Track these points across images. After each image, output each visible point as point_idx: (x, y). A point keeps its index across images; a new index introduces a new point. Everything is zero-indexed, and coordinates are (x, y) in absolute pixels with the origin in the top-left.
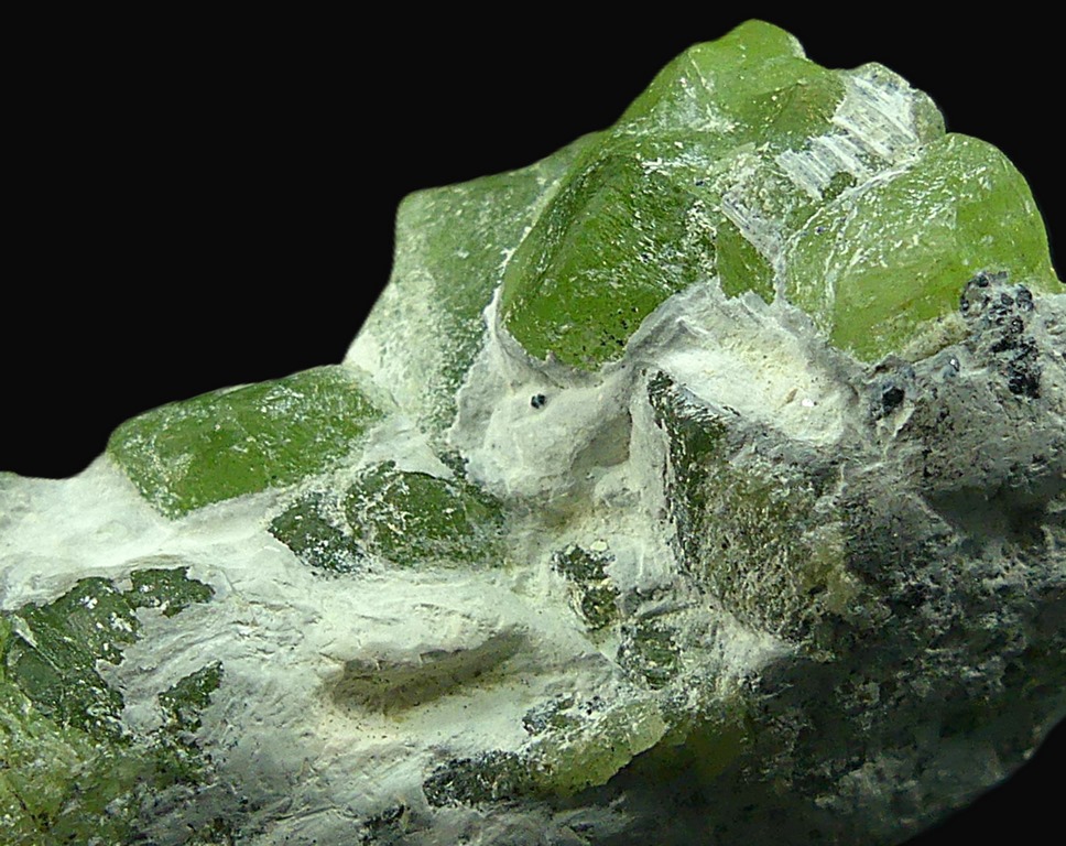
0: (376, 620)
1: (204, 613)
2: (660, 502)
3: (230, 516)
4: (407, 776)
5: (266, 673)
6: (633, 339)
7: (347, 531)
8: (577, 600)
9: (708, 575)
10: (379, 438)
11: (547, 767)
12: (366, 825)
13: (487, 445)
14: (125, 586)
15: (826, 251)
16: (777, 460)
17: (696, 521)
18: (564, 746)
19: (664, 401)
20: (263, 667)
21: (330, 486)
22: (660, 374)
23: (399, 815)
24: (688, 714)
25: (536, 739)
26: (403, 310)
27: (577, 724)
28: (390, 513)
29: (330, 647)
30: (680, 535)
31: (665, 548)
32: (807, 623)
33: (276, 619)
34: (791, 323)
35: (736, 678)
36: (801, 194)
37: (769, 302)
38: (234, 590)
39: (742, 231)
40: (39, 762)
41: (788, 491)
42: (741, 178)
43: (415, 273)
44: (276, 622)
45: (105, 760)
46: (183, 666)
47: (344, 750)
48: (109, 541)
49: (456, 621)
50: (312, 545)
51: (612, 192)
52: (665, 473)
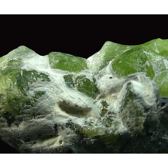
0: (71, 97)
1: (47, 83)
2: (121, 101)
3: (59, 72)
4: (64, 121)
5: (51, 96)
6: (129, 76)
7: (74, 82)
8: (101, 109)
9: (122, 115)
10: (86, 72)
11: (85, 130)
12: (55, 125)
13: (100, 80)
14: (39, 74)
15: (164, 77)
16: (141, 104)
17: (124, 107)
18: (89, 129)
19: (129, 87)
20: (52, 95)
21: (75, 75)
22: (130, 83)
23: (60, 126)
24: (109, 133)
25: (85, 125)
26: (99, 56)
27: (92, 126)
28: (81, 83)
29: (63, 97)
30: (121, 107)
31: (118, 108)
32: (133, 130)
33: (57, 89)
34: (154, 85)
35: (118, 132)
36: (165, 67)
37: (152, 80)
38: (53, 82)
39: (153, 68)
40: (13, 92)
41: (140, 109)
42: (157, 60)
43: (103, 52)
44: (57, 90)
45: (22, 97)
46: (40, 89)
47: (57, 113)
48: (41, 67)
49: (83, 103)
50: (68, 81)
51: (137, 53)
52: (123, 97)
